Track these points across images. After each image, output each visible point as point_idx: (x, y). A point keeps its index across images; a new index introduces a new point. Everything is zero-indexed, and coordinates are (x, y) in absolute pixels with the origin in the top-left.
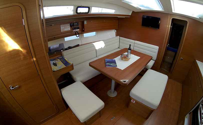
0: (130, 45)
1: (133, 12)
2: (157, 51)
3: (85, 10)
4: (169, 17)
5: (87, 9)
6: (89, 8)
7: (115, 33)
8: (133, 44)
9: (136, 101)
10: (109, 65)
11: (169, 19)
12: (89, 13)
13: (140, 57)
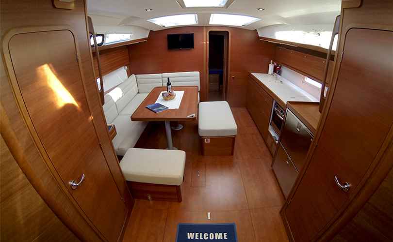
0: (168, 79)
1: (151, 31)
2: (198, 78)
3: (99, 40)
4: (205, 30)
5: (102, 37)
6: (103, 36)
7: (126, 71)
8: (161, 79)
9: (210, 139)
10: (158, 110)
11: (205, 33)
12: (103, 45)
13: (184, 92)
